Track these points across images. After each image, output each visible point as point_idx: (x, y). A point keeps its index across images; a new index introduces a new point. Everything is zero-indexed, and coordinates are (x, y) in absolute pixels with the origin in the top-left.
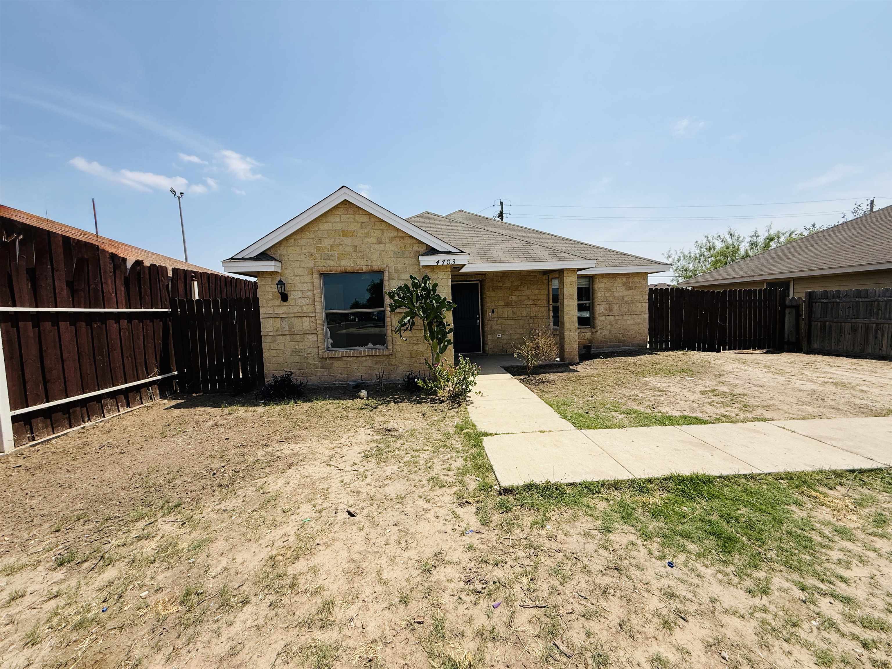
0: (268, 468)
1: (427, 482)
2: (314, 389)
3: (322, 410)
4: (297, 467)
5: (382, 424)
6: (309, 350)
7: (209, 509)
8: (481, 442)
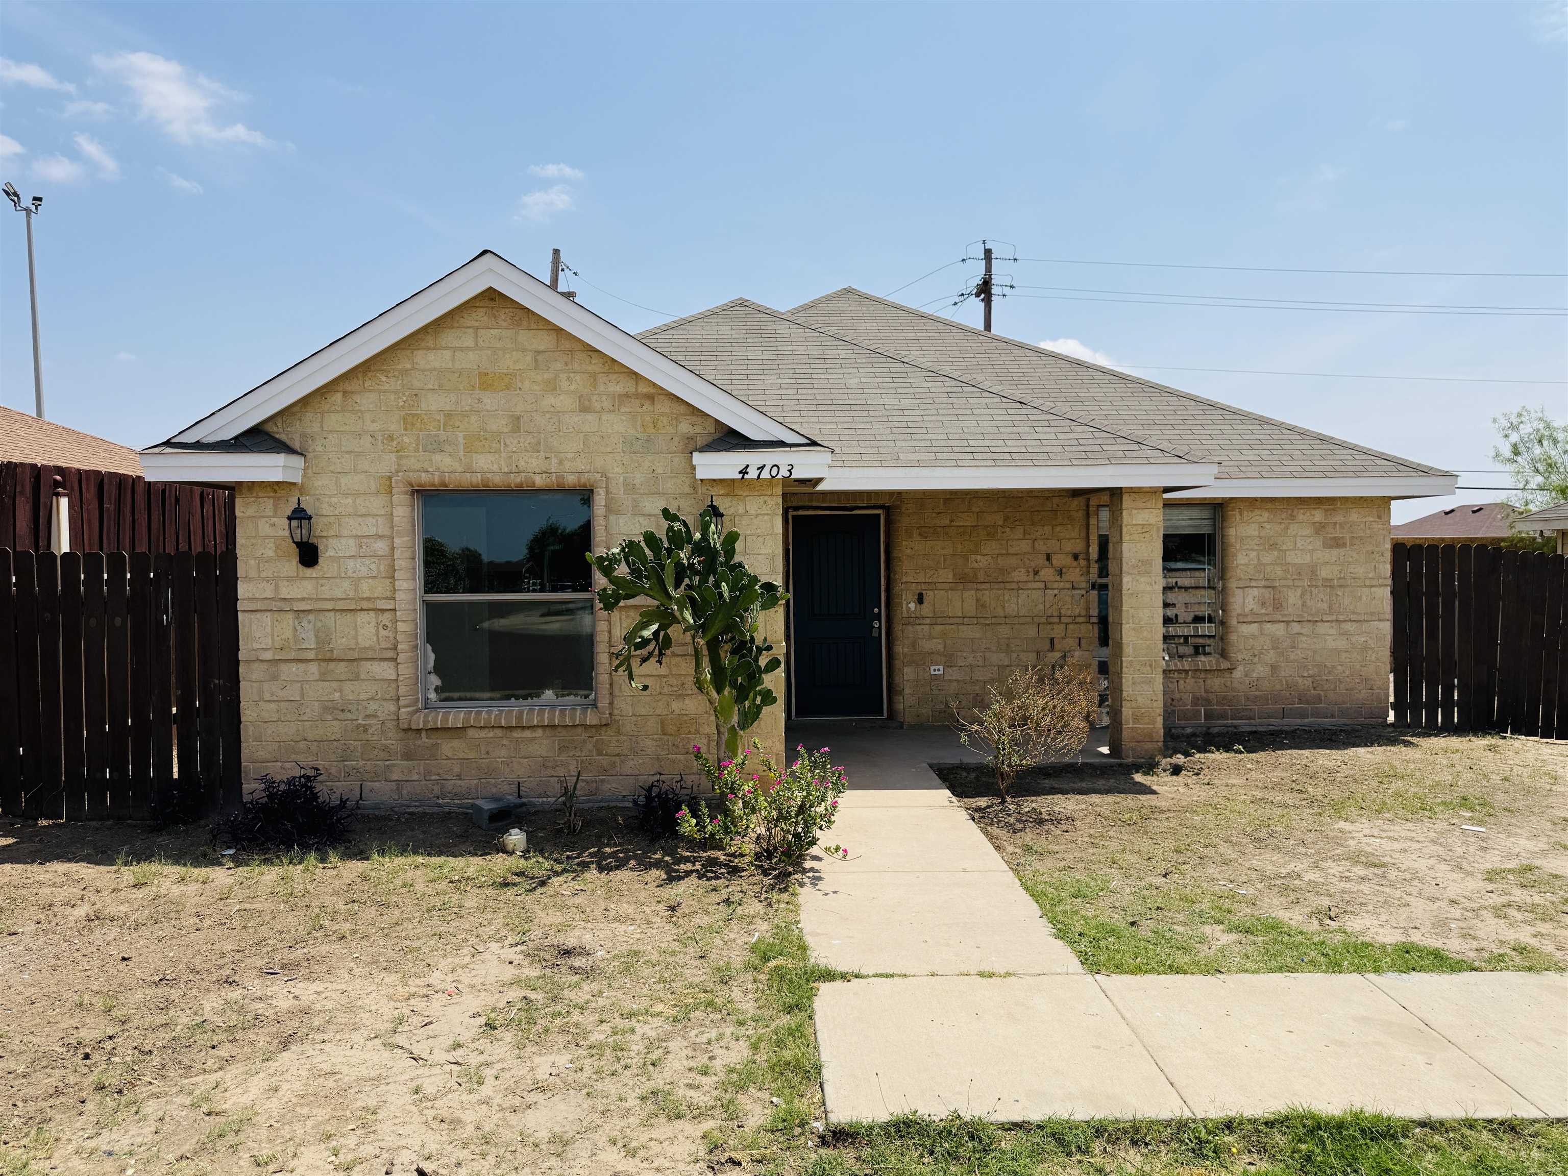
0: (229, 1045)
1: (638, 1101)
2: (379, 818)
3: (391, 886)
4: (306, 1046)
5: (552, 932)
6: (373, 707)
7: (71, 1148)
8: (809, 998)
